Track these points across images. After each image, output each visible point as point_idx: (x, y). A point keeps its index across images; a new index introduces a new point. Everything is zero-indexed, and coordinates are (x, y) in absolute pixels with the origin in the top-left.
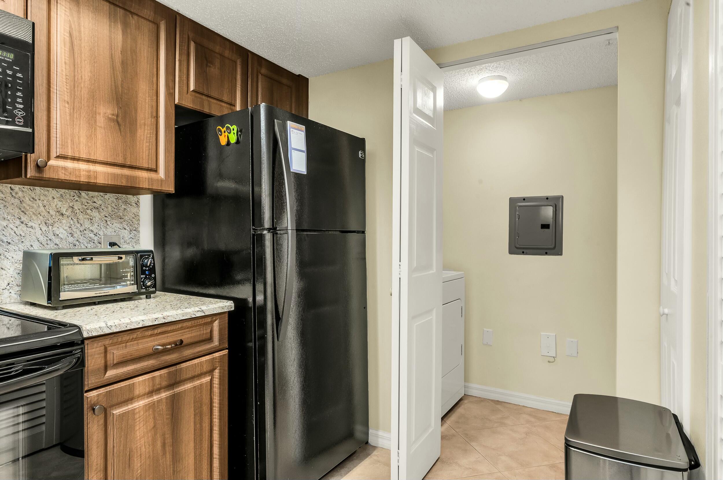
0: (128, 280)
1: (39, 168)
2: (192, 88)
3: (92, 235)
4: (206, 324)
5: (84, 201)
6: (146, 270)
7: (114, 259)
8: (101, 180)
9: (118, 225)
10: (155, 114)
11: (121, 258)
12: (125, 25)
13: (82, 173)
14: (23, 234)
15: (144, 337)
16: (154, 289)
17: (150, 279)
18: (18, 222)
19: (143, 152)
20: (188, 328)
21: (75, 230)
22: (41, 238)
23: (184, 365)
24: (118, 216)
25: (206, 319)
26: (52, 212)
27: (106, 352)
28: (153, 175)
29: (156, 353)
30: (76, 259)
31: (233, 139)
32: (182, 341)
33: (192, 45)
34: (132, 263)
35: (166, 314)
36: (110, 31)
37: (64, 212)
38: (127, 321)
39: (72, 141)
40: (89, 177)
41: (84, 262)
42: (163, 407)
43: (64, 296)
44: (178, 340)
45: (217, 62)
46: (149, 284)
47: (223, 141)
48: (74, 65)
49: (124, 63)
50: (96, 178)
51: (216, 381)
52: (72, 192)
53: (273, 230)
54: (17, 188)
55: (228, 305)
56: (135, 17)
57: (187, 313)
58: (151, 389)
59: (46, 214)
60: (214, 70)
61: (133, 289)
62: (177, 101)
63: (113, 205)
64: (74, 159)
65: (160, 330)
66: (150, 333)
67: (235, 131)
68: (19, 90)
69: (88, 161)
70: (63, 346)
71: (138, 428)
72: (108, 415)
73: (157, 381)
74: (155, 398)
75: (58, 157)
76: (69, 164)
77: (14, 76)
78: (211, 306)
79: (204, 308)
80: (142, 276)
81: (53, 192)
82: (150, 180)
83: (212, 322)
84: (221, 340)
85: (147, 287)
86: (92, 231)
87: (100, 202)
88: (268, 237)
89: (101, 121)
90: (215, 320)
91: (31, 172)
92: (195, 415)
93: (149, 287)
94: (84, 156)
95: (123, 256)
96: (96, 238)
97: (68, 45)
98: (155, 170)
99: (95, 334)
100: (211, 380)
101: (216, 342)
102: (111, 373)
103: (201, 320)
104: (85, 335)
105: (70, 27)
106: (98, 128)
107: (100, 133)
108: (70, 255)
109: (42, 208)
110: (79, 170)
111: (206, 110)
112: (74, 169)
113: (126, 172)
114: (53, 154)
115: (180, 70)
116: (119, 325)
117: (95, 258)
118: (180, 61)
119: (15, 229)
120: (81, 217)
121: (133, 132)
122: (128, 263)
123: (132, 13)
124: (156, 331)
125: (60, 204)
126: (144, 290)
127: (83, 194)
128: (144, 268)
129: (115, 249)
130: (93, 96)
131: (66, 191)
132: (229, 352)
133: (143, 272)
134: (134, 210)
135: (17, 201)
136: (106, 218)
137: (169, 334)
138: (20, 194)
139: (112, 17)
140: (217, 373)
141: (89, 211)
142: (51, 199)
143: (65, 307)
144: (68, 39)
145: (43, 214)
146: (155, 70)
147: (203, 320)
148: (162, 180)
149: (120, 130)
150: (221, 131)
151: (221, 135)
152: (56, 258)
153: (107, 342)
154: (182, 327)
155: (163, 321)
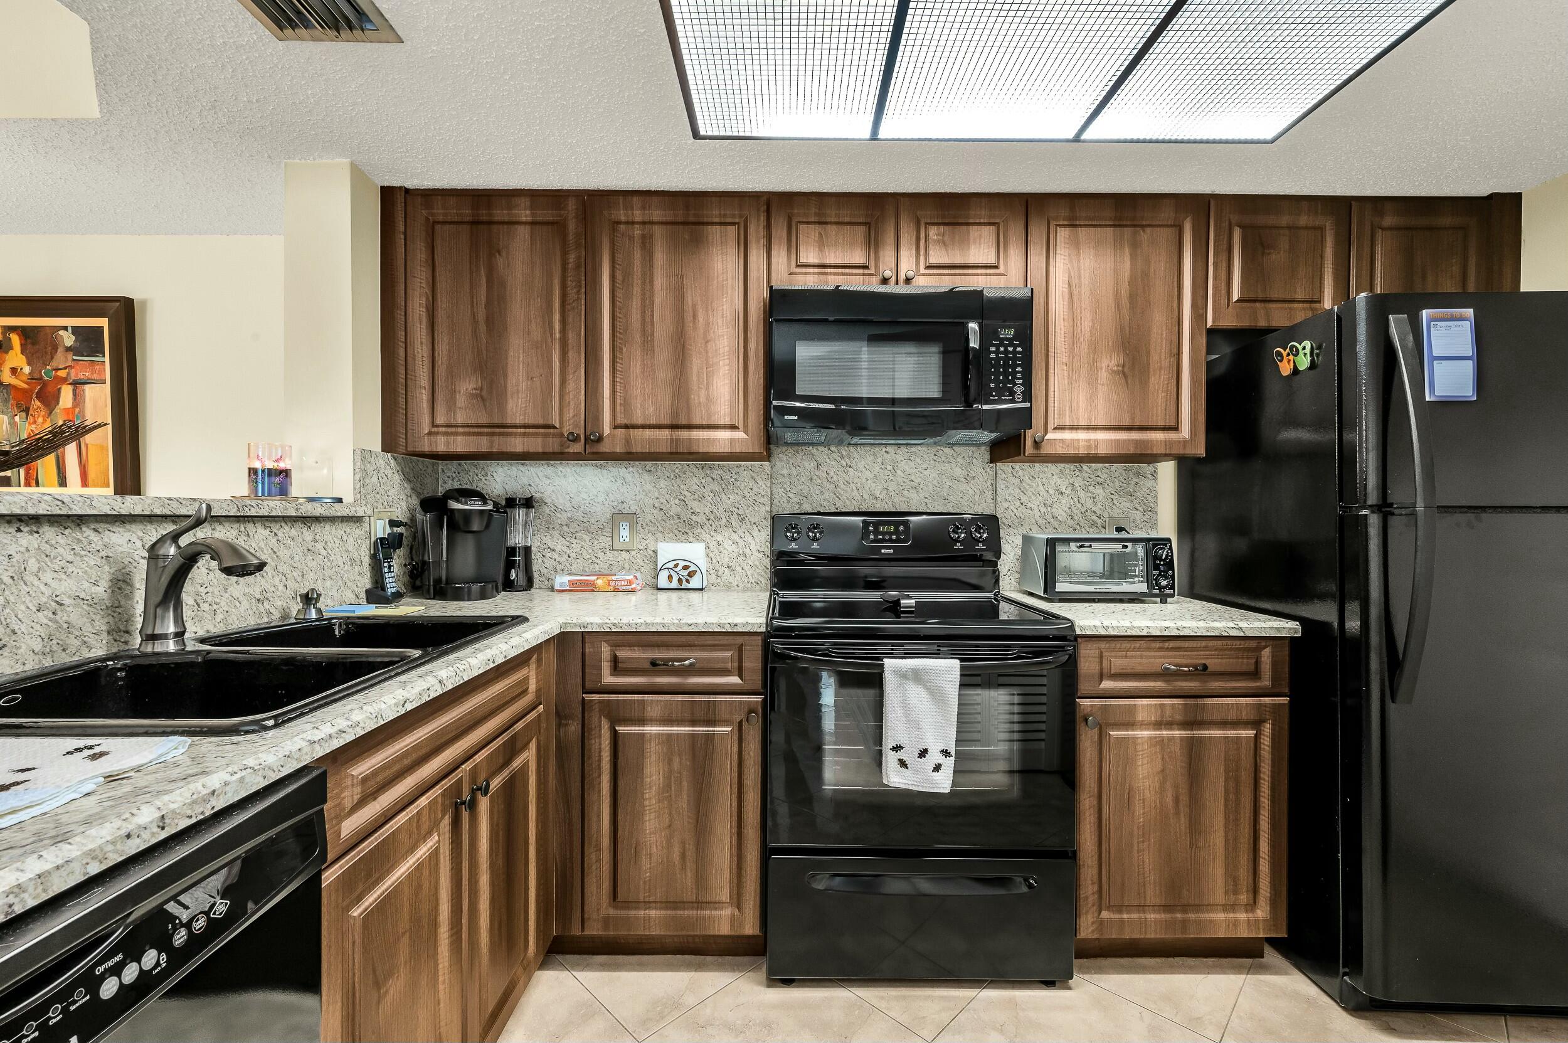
0: (1136, 576)
1: (1037, 444)
2: (1236, 296)
3: (1095, 518)
4: (1248, 649)
5: (1086, 475)
6: (1160, 564)
7: (1117, 548)
8: (1102, 450)
9: (1128, 505)
10: (1175, 351)
11: (1127, 547)
12: (1135, 245)
13: (1082, 444)
14: (1023, 517)
15: (1149, 649)
16: (1172, 592)
17: (1166, 578)
18: (1018, 503)
19: (1157, 407)
20: (1216, 650)
21: (1075, 511)
22: (1040, 521)
23: (1209, 701)
24: (1127, 493)
25: (1248, 642)
26: (1051, 491)
27: (1101, 657)
28: (1172, 436)
29: (1165, 674)
30: (1073, 545)
31: (1304, 363)
32: (1205, 667)
33: (1237, 234)
34: (1141, 553)
35: (1180, 624)
36: (1115, 262)
37: (1064, 491)
38: (1127, 624)
39: (1071, 407)
40: (1089, 447)
41: (1082, 550)
42: (1177, 748)
43: (1061, 587)
44: (1199, 665)
45: (1284, 243)
46: (1164, 583)
47: (1285, 369)
48: (1073, 318)
49: (1132, 297)
50: (1097, 447)
51: (1266, 741)
52: (1072, 466)
53: (1384, 508)
54: (1017, 466)
55: (1288, 627)
56: (1148, 230)
57: (1214, 628)
58: (1159, 719)
59: (1045, 494)
60: (1278, 257)
61: (1143, 588)
62: (1210, 324)
63: (1121, 478)
64: (1073, 428)
65: (1172, 644)
66: (1158, 645)
67: (1308, 351)
68: (1019, 365)
69: (1088, 428)
70: (1055, 638)
71: (1140, 763)
72: (1104, 736)
73: (1168, 712)
74: (1165, 733)
75: (1055, 429)
76: (1067, 435)
77: (1014, 352)
78: (1257, 624)
79: (1243, 625)
80: (1154, 572)
81: (1052, 468)
82: (1167, 443)
83: (1259, 649)
84: (1275, 679)
85: (1161, 588)
86: (1095, 512)
87: (1105, 476)
88: (1374, 520)
89: (1103, 376)
90: (1265, 647)
91: (1029, 450)
92: (1227, 779)
93: (1164, 587)
94: (1083, 423)
95: (1130, 545)
96: (1099, 521)
97: (1067, 296)
98: (1176, 428)
99: (1088, 633)
100: (1257, 737)
101: (1266, 682)
102: (1107, 684)
103: (1238, 642)
104: (1078, 632)
105: (1070, 276)
106: (1099, 387)
107: (1103, 392)
108: (1067, 541)
109: (1041, 487)
110: (1078, 440)
111: (1262, 323)
112: (1072, 440)
113: (1135, 435)
114: (1051, 426)
115: (1215, 278)
116: (1118, 627)
117: (1094, 545)
118: (1215, 264)
119: (1015, 511)
120: (1082, 495)
121: (1144, 382)
122: (1136, 553)
123: (1143, 227)
124: (1166, 645)
125: (1059, 480)
126: (1158, 592)
127: (1085, 467)
128: (1158, 562)
129: (1123, 535)
130: (1093, 348)
131: (1066, 465)
132: (1290, 701)
133: (1156, 567)
134: (1150, 483)
135: (1017, 481)
136: (1112, 496)
137: (1186, 653)
138: (1021, 473)
139: (1117, 244)
140: (1267, 728)
141: (1092, 488)
142: (1050, 476)
143: (1061, 600)
144: (1066, 290)
145: (1041, 494)
146: (1176, 289)
147: (1243, 642)
148: (1185, 441)
149: (1127, 383)
150: (1279, 354)
151: (1281, 361)
152: (1052, 543)
153: (1103, 645)
154: (1206, 647)
155: (1175, 633)
